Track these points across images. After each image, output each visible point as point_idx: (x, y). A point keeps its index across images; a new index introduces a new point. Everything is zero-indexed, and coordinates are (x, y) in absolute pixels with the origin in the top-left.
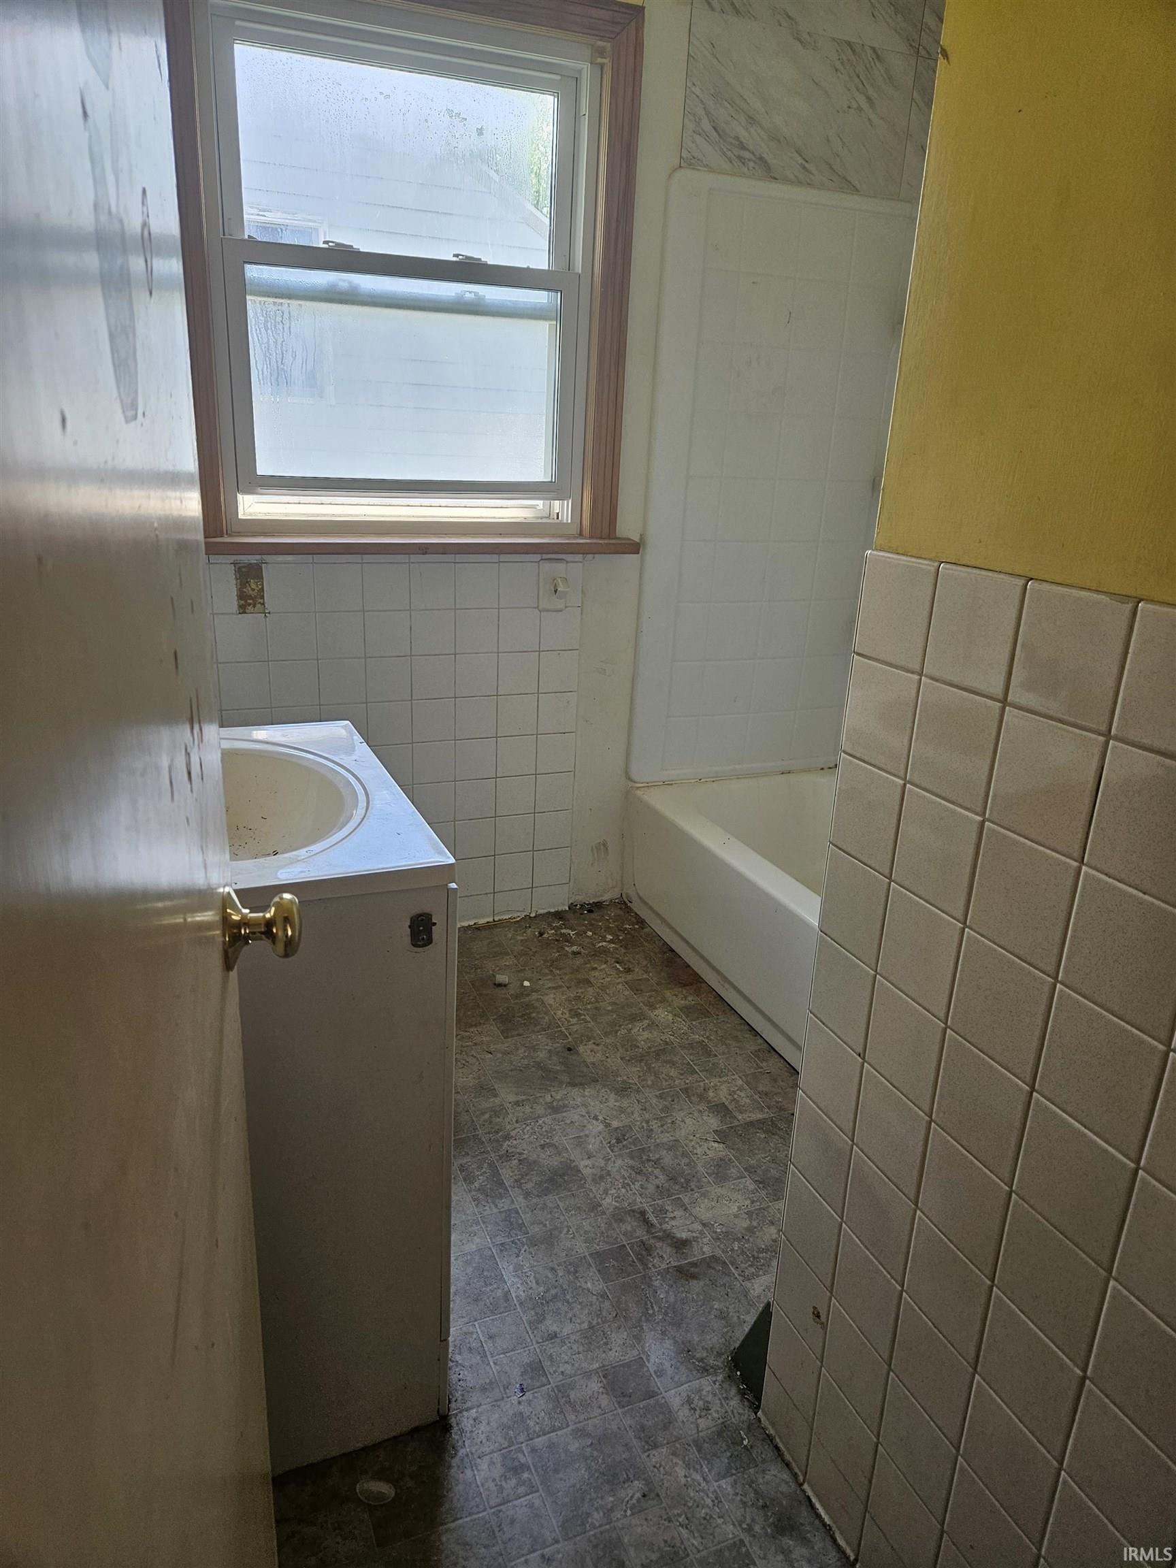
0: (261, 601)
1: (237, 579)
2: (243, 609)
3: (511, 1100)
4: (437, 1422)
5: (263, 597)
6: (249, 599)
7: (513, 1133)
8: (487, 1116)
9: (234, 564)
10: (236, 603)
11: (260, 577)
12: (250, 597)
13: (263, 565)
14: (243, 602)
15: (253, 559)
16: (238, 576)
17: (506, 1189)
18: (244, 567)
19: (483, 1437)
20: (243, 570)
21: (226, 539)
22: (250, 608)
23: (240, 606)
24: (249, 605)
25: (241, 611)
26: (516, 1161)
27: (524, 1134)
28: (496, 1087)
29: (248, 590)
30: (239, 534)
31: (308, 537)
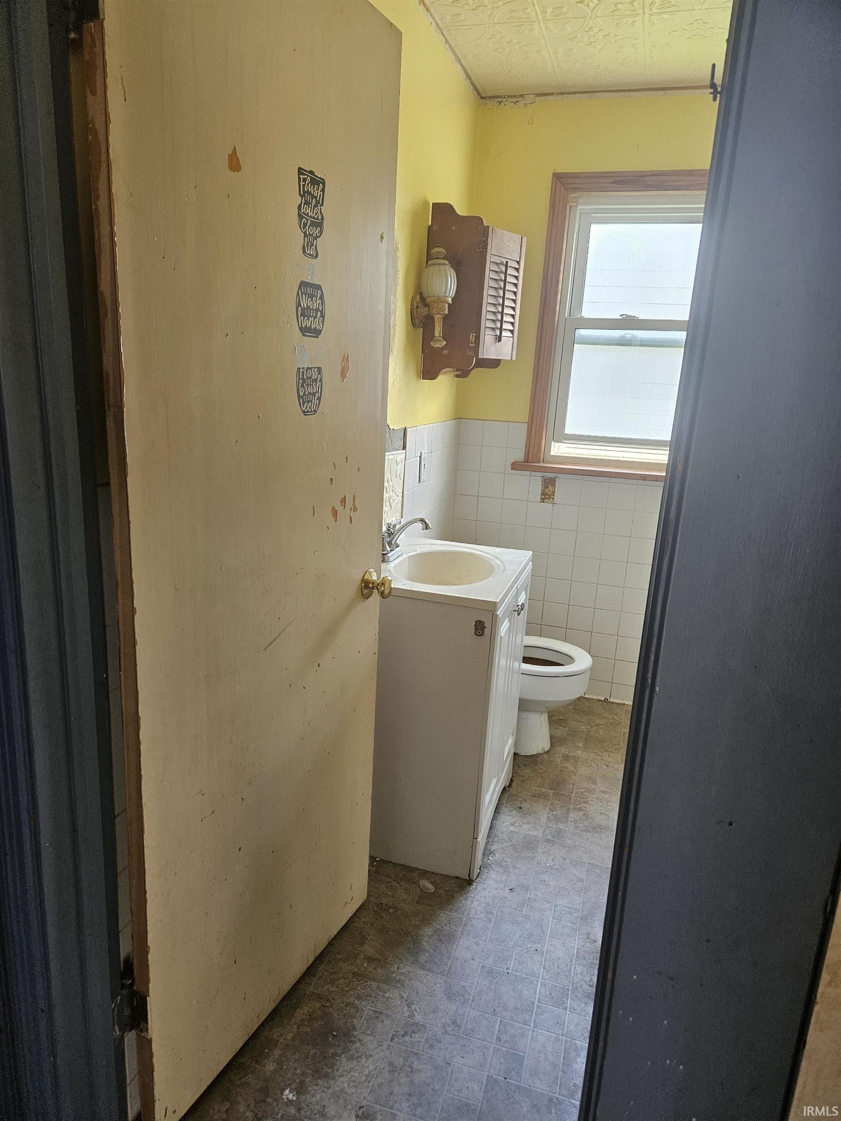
0: (553, 497)
1: (542, 485)
2: (543, 500)
3: (601, 789)
4: (467, 880)
5: (554, 495)
6: (547, 496)
7: (590, 802)
8: (582, 790)
9: (543, 477)
10: (540, 497)
11: (554, 485)
12: (548, 495)
13: (556, 479)
14: (544, 497)
15: (552, 475)
16: (544, 483)
17: (567, 821)
18: (547, 479)
19: (483, 895)
20: (547, 480)
21: (541, 464)
22: (546, 500)
23: (542, 499)
24: (547, 498)
25: (542, 501)
26: (582, 814)
27: (596, 805)
28: (598, 781)
29: (547, 491)
30: (549, 462)
31: (582, 466)
